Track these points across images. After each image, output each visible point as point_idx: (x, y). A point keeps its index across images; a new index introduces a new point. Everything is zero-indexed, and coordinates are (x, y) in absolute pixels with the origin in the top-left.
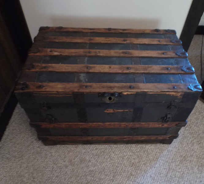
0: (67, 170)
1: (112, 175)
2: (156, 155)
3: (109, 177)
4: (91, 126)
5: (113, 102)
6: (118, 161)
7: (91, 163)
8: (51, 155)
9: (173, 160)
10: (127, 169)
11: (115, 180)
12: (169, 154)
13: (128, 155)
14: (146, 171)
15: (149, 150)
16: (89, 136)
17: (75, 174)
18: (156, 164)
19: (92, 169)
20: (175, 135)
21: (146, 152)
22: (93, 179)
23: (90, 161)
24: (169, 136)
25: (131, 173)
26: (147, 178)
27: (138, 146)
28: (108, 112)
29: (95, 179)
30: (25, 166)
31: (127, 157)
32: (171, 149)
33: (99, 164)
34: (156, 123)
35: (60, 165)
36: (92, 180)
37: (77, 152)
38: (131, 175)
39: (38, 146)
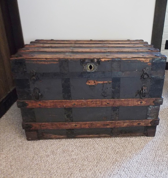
0: (48, 158)
1: (96, 161)
2: (140, 145)
3: (92, 163)
4: (75, 104)
5: (94, 71)
6: (103, 150)
7: (74, 153)
8: (33, 147)
9: (159, 149)
10: (111, 157)
11: (98, 166)
12: (154, 144)
13: (112, 146)
14: (131, 157)
15: (133, 141)
16: (72, 121)
17: (56, 162)
18: (142, 151)
19: (74, 157)
20: (156, 119)
21: (130, 143)
22: (76, 166)
23: (73, 151)
24: (150, 121)
25: (116, 159)
26: (133, 163)
27: (123, 139)
28: (89, 84)
29: (77, 165)
30: (4, 156)
31: (111, 147)
32: (156, 140)
33: (82, 153)
34: (134, 99)
35: (41, 155)
36: (74, 166)
37: (60, 144)
38: (116, 161)
39: (20, 141)
